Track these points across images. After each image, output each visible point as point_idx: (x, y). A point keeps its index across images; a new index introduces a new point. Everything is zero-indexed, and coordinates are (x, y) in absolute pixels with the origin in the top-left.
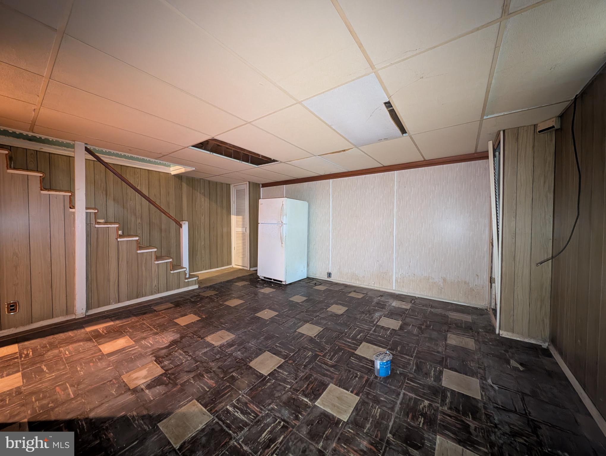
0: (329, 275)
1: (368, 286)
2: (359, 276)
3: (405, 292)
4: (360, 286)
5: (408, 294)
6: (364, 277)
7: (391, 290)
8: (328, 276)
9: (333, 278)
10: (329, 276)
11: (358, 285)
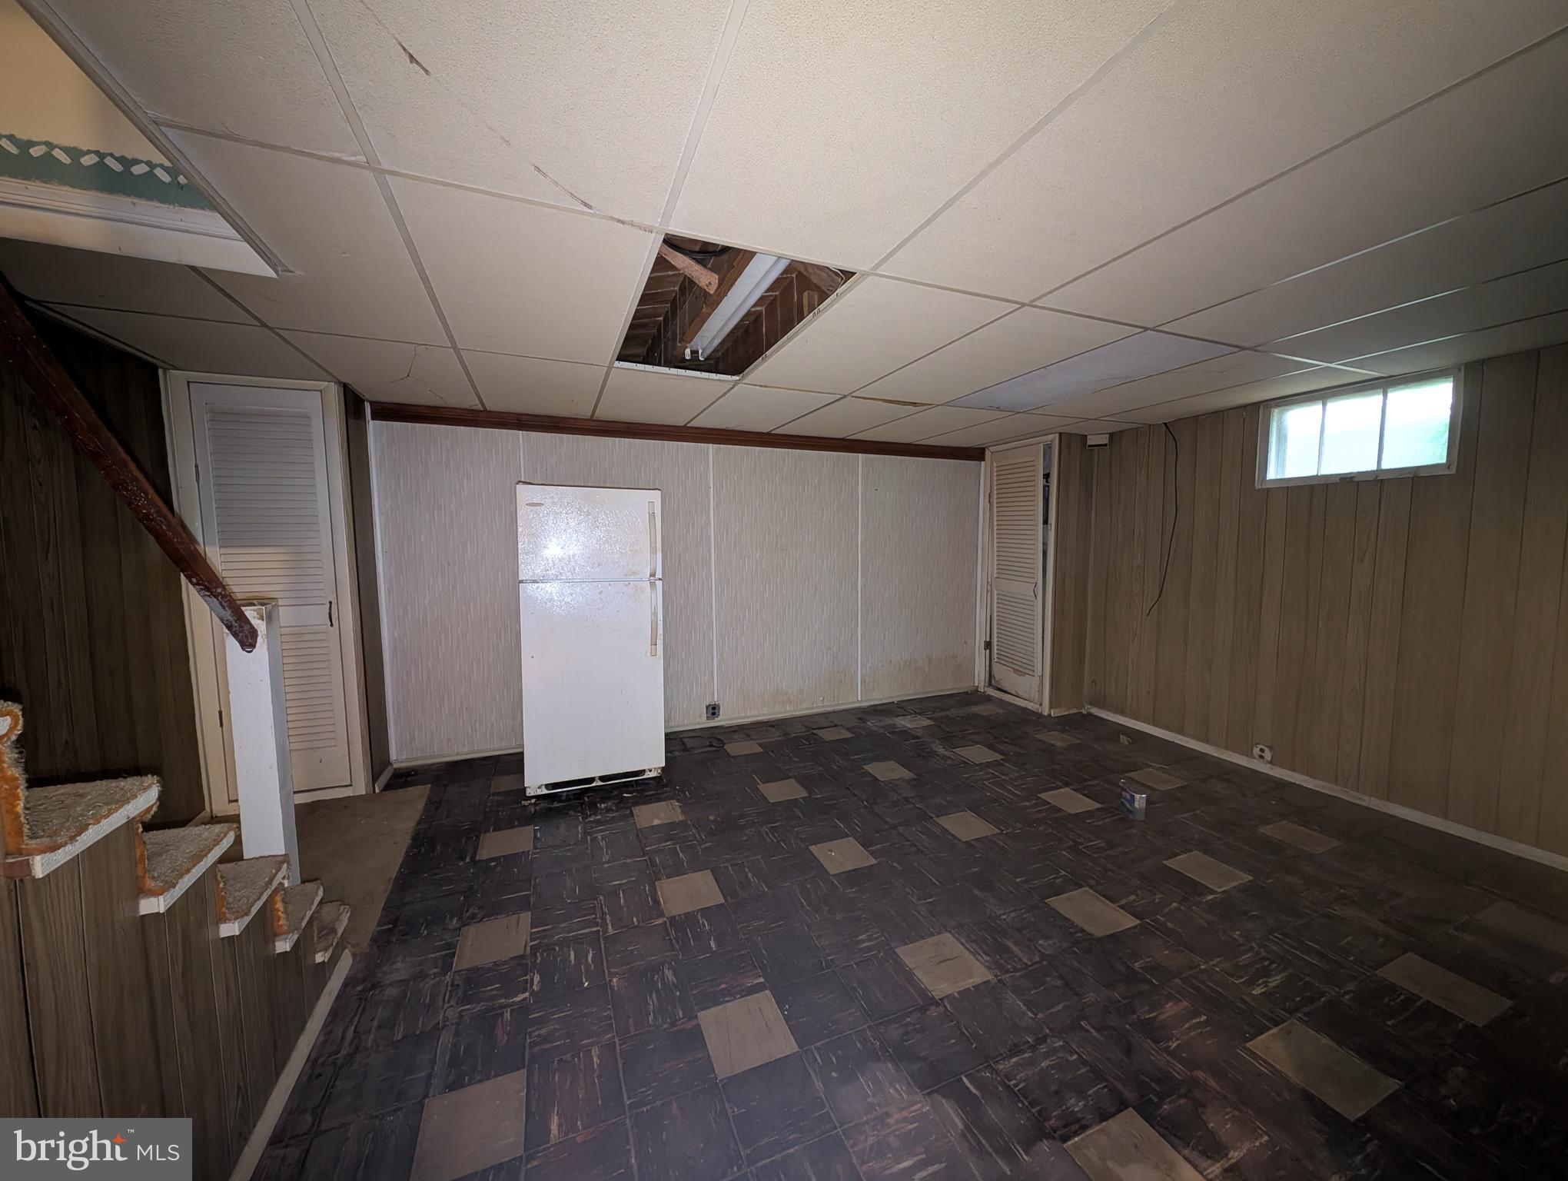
0: (713, 710)
1: (812, 708)
2: (790, 692)
3: (877, 700)
4: (794, 713)
5: (884, 702)
6: (801, 691)
7: (854, 702)
8: (710, 715)
9: (724, 717)
10: (713, 714)
11: (790, 714)
